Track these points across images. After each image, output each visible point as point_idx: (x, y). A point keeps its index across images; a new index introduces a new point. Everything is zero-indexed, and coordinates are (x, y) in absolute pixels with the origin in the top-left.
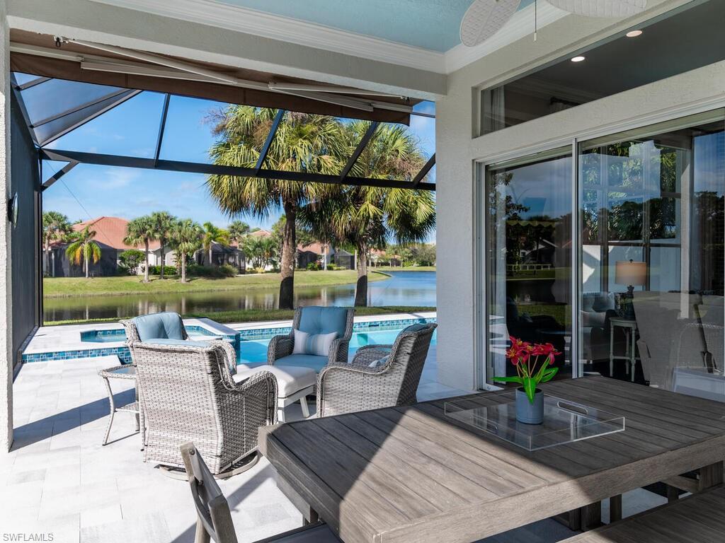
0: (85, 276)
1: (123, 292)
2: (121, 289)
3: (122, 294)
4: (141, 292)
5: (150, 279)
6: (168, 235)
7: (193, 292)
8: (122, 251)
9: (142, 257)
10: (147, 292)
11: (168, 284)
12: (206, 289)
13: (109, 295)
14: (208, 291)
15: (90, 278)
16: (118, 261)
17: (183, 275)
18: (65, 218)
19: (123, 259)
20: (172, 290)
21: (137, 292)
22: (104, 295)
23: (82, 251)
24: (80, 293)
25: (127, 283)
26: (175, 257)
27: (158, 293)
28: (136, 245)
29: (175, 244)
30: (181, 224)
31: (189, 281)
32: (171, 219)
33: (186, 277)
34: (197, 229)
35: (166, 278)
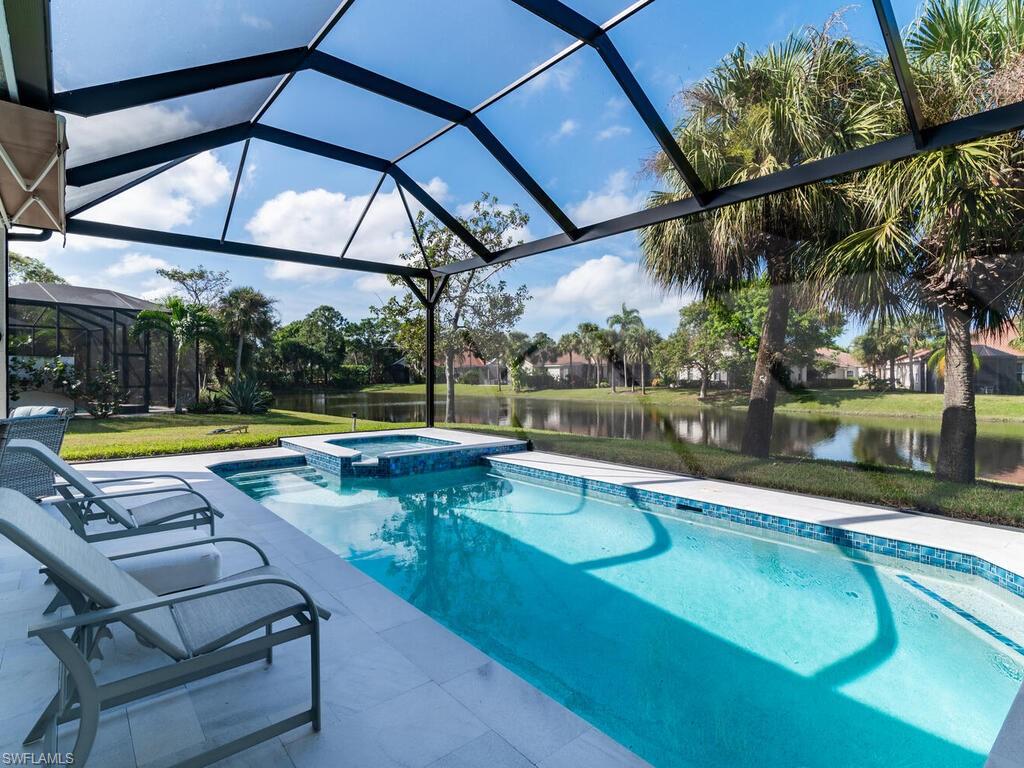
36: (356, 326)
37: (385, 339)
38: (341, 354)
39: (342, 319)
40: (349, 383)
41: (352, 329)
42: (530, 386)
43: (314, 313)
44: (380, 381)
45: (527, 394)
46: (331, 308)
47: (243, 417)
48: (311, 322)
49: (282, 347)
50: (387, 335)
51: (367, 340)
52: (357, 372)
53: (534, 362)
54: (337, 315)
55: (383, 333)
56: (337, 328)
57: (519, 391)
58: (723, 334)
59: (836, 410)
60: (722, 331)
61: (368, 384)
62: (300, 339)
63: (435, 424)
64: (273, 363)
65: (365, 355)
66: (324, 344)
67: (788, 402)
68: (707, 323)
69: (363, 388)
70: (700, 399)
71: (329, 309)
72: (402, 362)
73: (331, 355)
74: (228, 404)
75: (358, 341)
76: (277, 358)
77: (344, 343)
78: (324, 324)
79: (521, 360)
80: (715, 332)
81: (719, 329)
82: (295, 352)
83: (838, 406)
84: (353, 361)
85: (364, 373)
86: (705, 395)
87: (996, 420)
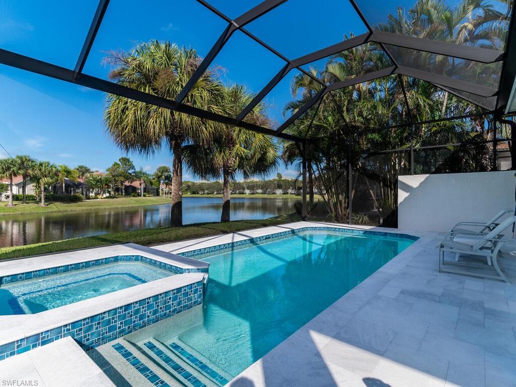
4: (6, 213)
5: (14, 204)
6: (30, 172)
9: (5, 188)
10: (11, 213)
11: (30, 207)
14: (63, 211)
17: (43, 201)
20: (33, 211)
21: (3, 214)
26: (35, 188)
27: (22, 214)
29: (35, 178)
30: (41, 165)
31: (47, 205)
32: (32, 161)
33: (45, 202)
34: (54, 169)
35: (28, 203)
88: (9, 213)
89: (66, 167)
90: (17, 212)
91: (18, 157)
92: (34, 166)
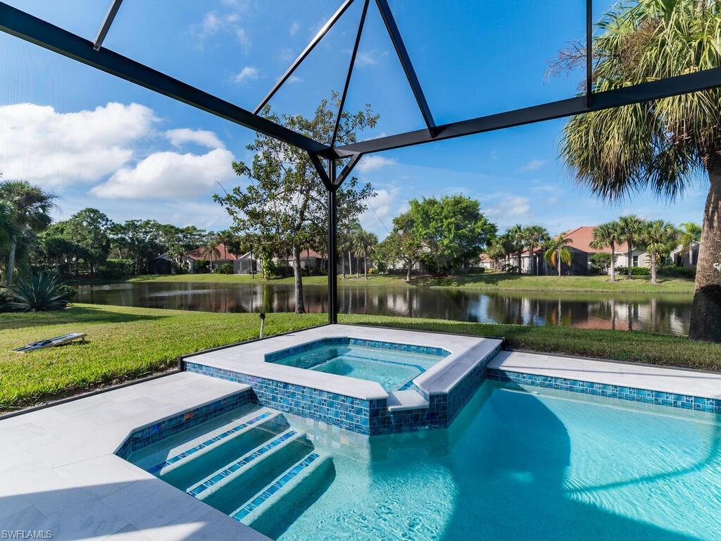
0: (558, 275)
1: (587, 289)
2: (586, 287)
3: (587, 292)
4: (605, 290)
5: (617, 278)
6: (636, 237)
7: (663, 293)
8: (594, 254)
9: (611, 258)
10: (611, 290)
11: (637, 284)
12: (681, 291)
13: (574, 292)
14: (684, 293)
15: (563, 277)
16: (590, 263)
17: (654, 276)
18: (544, 230)
19: (593, 261)
20: (638, 289)
21: (601, 290)
22: (570, 291)
23: (556, 255)
24: (551, 288)
25: (593, 282)
26: (649, 258)
27: (623, 292)
28: (601, 248)
29: (642, 246)
30: (650, 226)
31: (661, 282)
32: (640, 223)
33: (657, 278)
34: (668, 230)
35: (635, 279)
36: (121, 227)
37: (148, 237)
38: (106, 249)
39: (107, 220)
40: (115, 274)
41: (116, 228)
42: (277, 274)
43: (79, 215)
44: (143, 272)
45: (276, 280)
46: (97, 211)
47: (40, 315)
48: (76, 222)
49: (47, 243)
50: (149, 235)
51: (132, 239)
52: (122, 265)
53: (280, 257)
54: (103, 217)
55: (146, 233)
56: (103, 228)
57: (269, 279)
58: (425, 236)
59: (497, 287)
60: (425, 234)
61: (133, 275)
62: (65, 236)
63: (340, 316)
64: (36, 258)
65: (130, 250)
66: (91, 242)
67: (465, 282)
68: (414, 229)
69: (129, 279)
70: (407, 282)
71: (95, 211)
72: (166, 256)
73: (97, 250)
74: (16, 300)
75: (123, 239)
76: (41, 253)
77: (109, 241)
78: (90, 224)
79: (270, 256)
80: (420, 235)
81: (423, 233)
82: (59, 248)
83: (497, 285)
84: (117, 256)
85: (130, 266)
86: (410, 279)
87: (588, 291)
88: (608, 290)
89: (693, 225)
90: (618, 290)
91: (621, 218)
92: (641, 229)
